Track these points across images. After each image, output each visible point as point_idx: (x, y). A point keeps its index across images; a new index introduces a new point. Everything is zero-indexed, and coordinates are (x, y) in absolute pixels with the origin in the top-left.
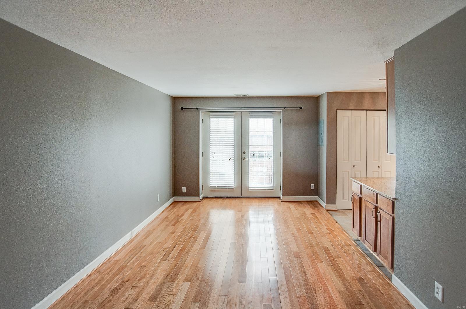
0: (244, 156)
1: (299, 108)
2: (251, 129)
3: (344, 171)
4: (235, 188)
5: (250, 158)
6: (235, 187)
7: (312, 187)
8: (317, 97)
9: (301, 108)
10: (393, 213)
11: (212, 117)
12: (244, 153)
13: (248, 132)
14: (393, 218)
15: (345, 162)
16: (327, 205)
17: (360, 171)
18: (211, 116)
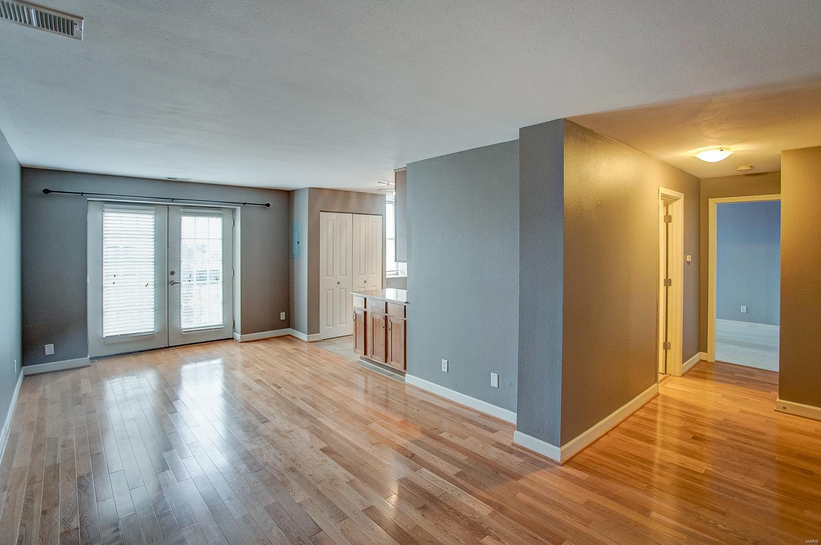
0: (171, 278)
1: (266, 205)
2: (184, 234)
3: (328, 290)
4: (157, 333)
5: (184, 281)
6: (156, 331)
7: (283, 316)
8: (289, 191)
9: (268, 205)
10: (405, 317)
11: (109, 210)
12: (173, 273)
13: (180, 239)
14: (405, 321)
15: (328, 278)
16: (309, 335)
17: (346, 289)
18: (106, 210)
